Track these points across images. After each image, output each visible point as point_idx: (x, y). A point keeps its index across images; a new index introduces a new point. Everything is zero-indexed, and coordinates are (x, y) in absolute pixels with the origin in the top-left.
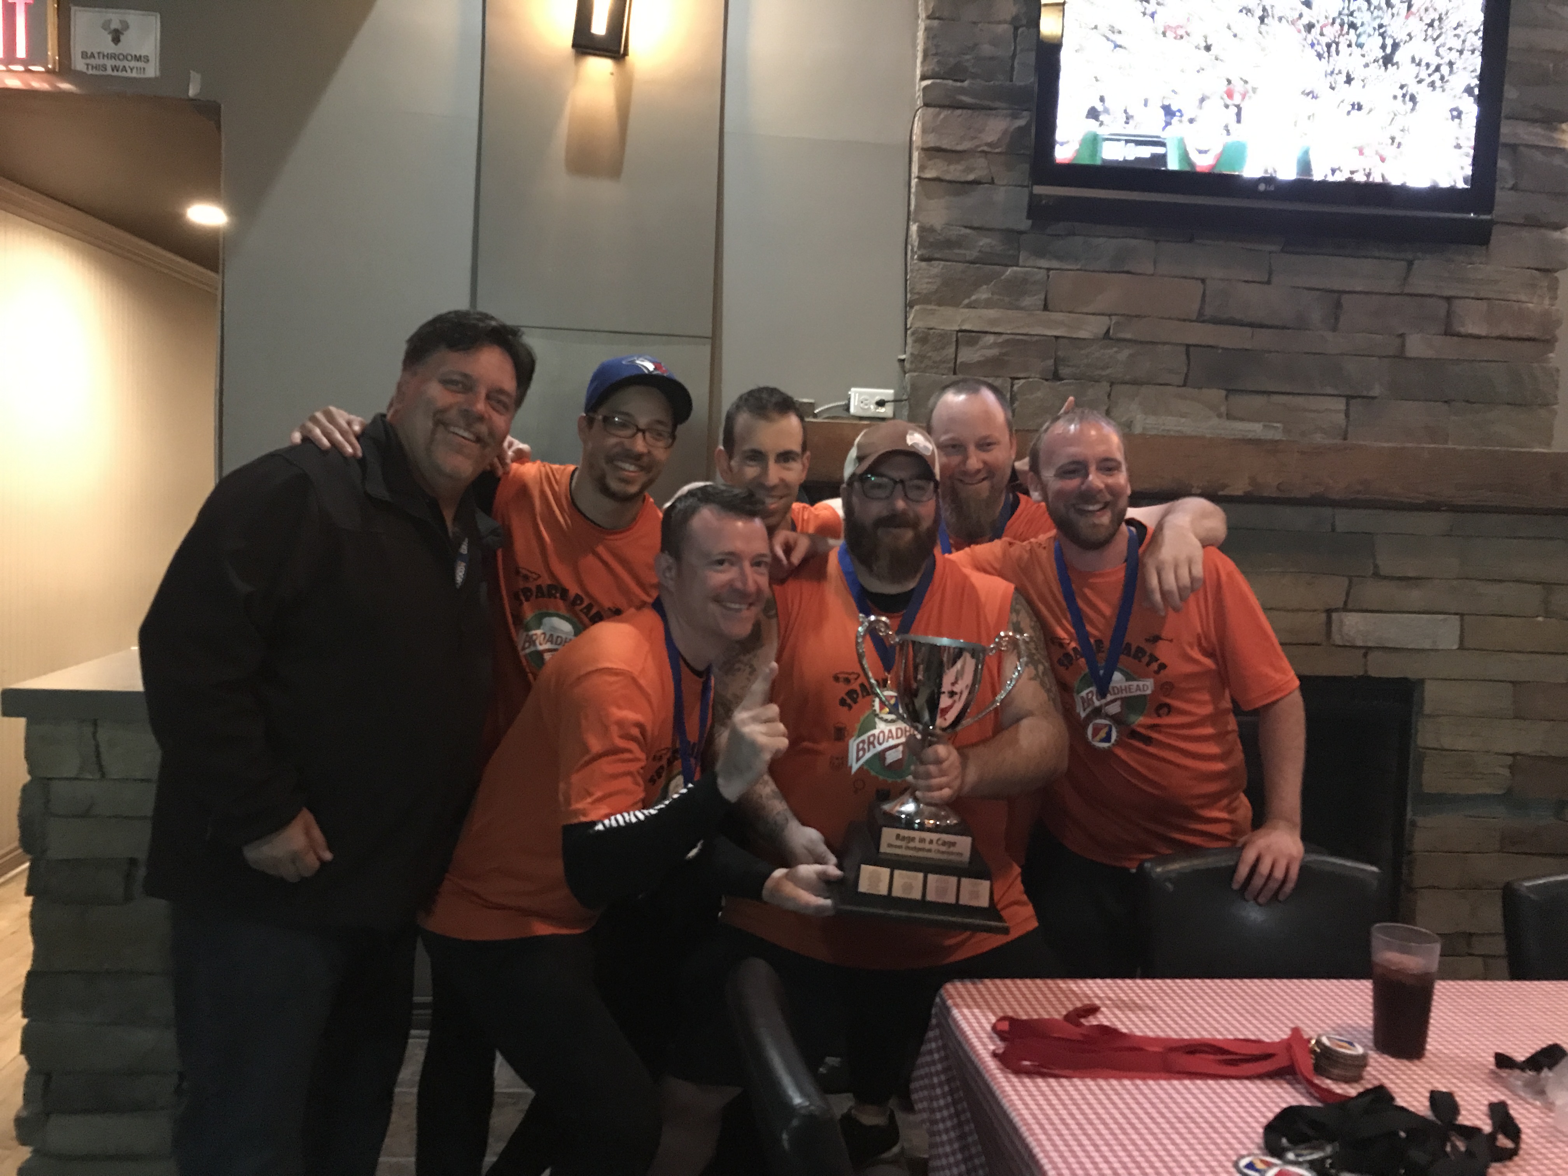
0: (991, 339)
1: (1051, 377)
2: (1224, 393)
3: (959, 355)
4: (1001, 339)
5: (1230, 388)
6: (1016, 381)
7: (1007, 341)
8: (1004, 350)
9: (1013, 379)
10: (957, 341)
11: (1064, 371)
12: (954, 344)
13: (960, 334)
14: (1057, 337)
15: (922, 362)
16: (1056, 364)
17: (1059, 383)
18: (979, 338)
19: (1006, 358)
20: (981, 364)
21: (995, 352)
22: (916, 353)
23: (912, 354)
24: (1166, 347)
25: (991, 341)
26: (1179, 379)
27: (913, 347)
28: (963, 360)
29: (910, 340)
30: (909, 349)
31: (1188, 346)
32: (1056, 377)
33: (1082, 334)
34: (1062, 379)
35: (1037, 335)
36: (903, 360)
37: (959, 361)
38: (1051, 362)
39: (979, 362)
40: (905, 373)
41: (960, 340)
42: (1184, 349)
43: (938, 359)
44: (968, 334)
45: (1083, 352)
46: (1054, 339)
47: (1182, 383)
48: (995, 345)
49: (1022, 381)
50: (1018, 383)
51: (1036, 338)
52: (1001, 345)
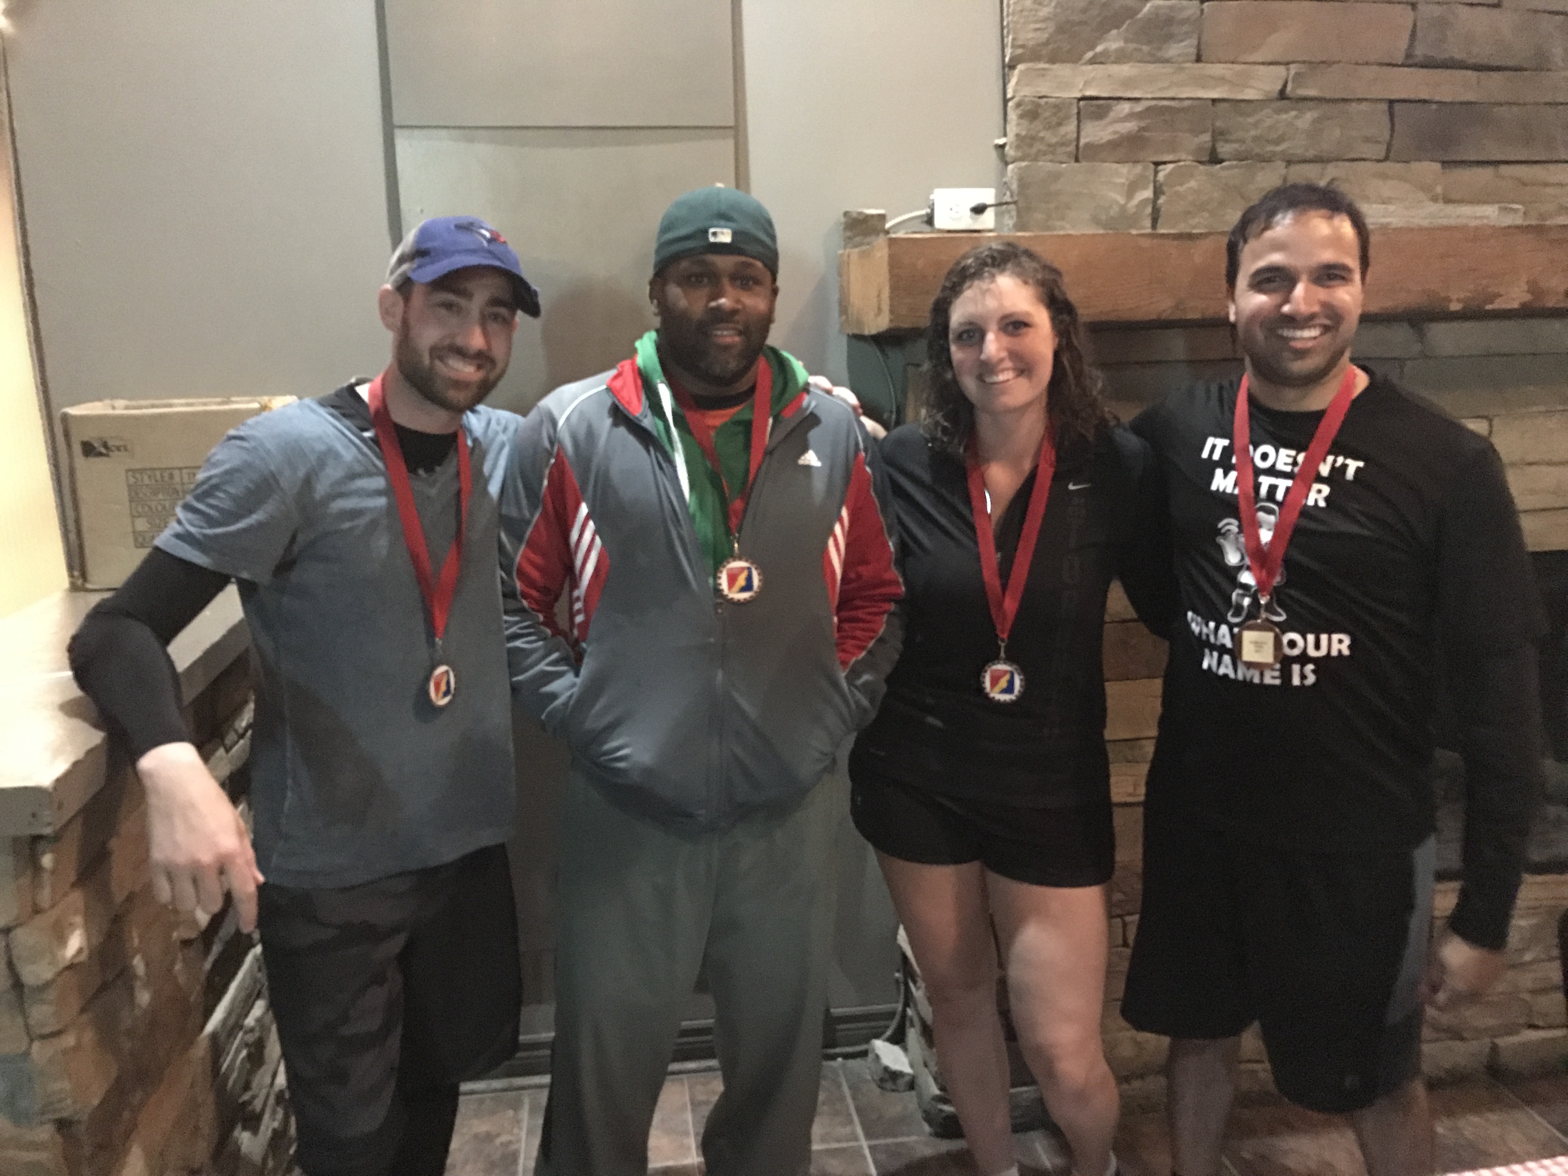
0: (1125, 108)
1: (1206, 158)
2: (1437, 166)
3: (1083, 133)
4: (1139, 107)
5: (1445, 159)
6: (1161, 167)
7: (1149, 109)
8: (1143, 124)
9: (1157, 164)
10: (1079, 113)
11: (1224, 149)
12: (1075, 116)
13: (1082, 103)
14: (1214, 101)
15: (1031, 146)
16: (1214, 140)
17: (1218, 166)
18: (1109, 109)
19: (1147, 134)
20: (1114, 145)
21: (1131, 126)
22: (1024, 133)
23: (1017, 135)
24: (1364, 106)
25: (1127, 111)
26: (1380, 151)
27: (1018, 125)
28: (1087, 140)
29: (1012, 116)
30: (1012, 129)
31: (1391, 102)
32: (1215, 159)
33: (1250, 94)
34: (1221, 161)
35: (1188, 99)
36: (1002, 147)
37: (1083, 141)
38: (1206, 137)
39: (1109, 142)
40: (1007, 164)
41: (1082, 112)
42: (1384, 106)
43: (1054, 140)
44: (1095, 102)
45: (1251, 120)
46: (1210, 103)
47: (1382, 155)
48: (1131, 116)
49: (1170, 167)
50: (1164, 170)
51: (1187, 103)
52: (1139, 116)
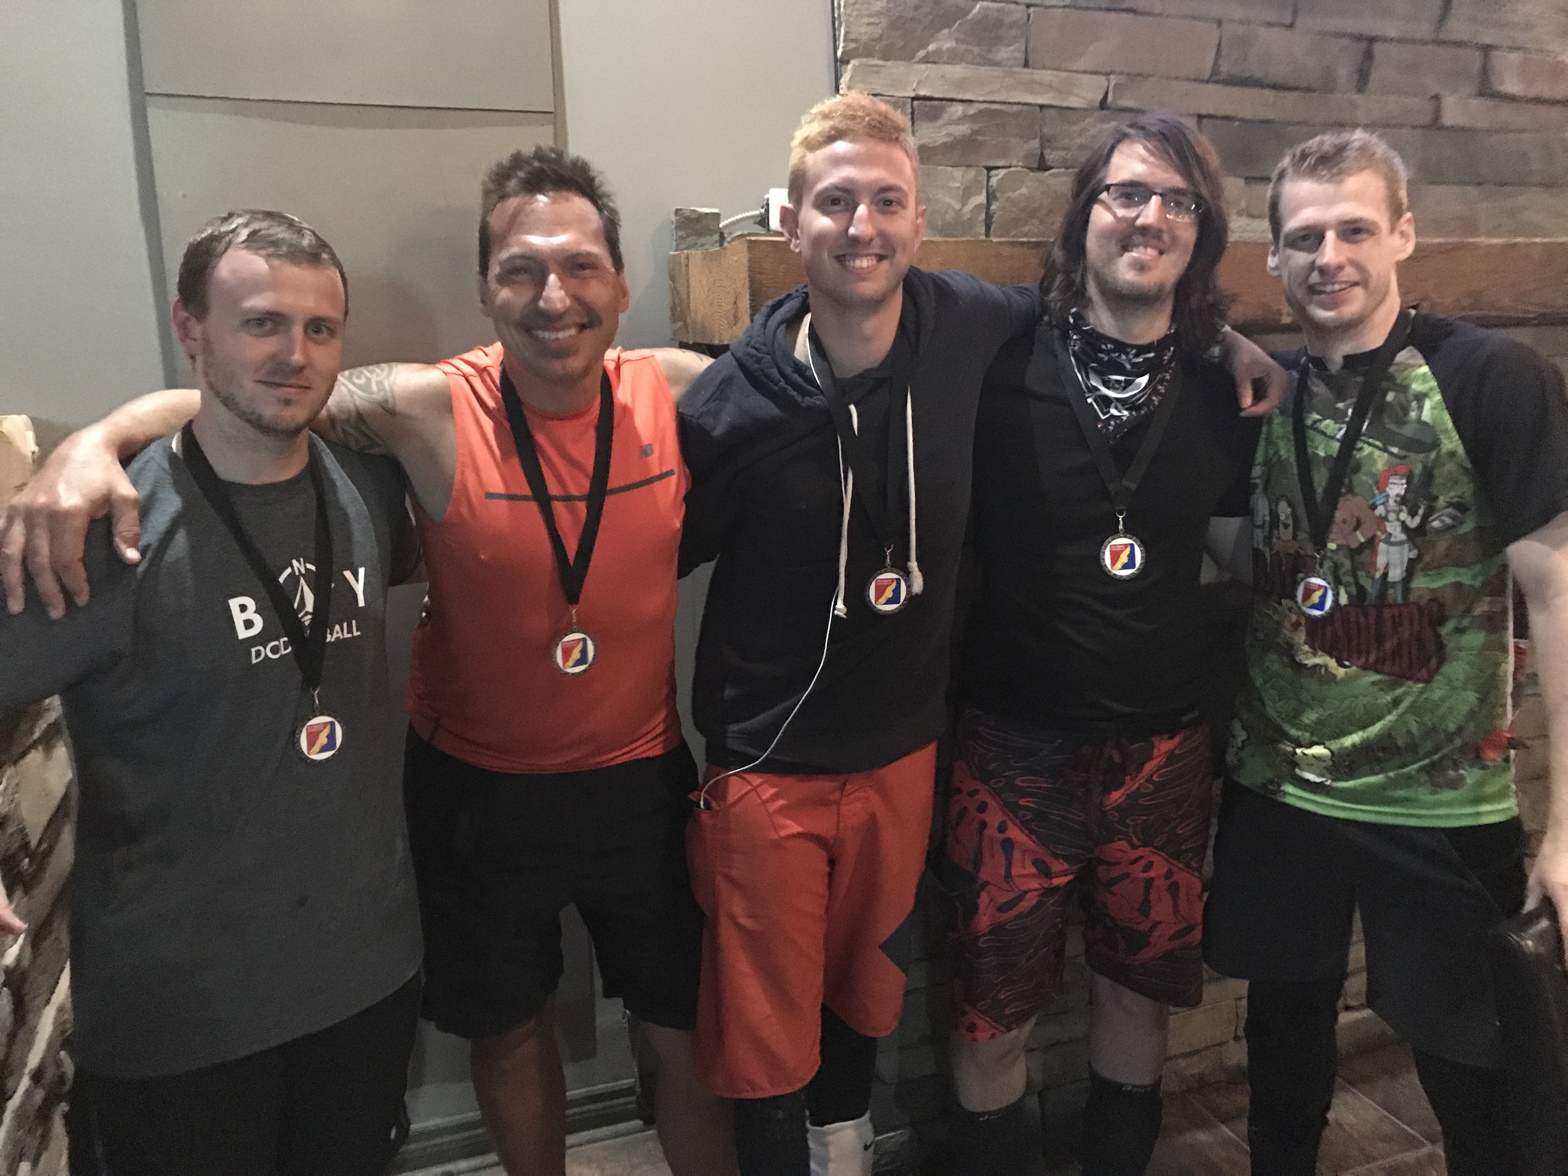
0: (958, 110)
1: (1035, 165)
2: (1240, 182)
4: (972, 110)
5: (1248, 175)
6: (993, 172)
7: (980, 112)
8: (977, 127)
9: (989, 169)
10: (913, 113)
11: (1051, 156)
13: (915, 103)
14: (1042, 107)
16: (1042, 146)
17: (1047, 173)
18: (942, 110)
19: (980, 138)
20: (948, 147)
21: (964, 129)
25: (960, 113)
28: (922, 142)
31: (1201, 116)
32: (1043, 166)
33: (1074, 102)
34: (1050, 168)
35: (1019, 104)
38: (1035, 144)
39: (945, 145)
41: (916, 112)
44: (928, 103)
45: (1074, 128)
46: (1038, 109)
48: (965, 118)
49: (1002, 172)
50: (996, 175)
51: (1016, 108)
52: (974, 118)
